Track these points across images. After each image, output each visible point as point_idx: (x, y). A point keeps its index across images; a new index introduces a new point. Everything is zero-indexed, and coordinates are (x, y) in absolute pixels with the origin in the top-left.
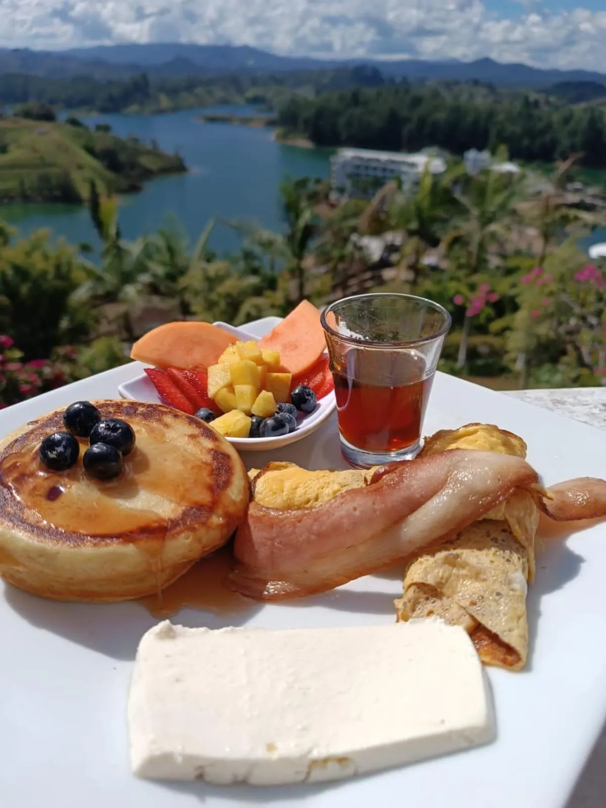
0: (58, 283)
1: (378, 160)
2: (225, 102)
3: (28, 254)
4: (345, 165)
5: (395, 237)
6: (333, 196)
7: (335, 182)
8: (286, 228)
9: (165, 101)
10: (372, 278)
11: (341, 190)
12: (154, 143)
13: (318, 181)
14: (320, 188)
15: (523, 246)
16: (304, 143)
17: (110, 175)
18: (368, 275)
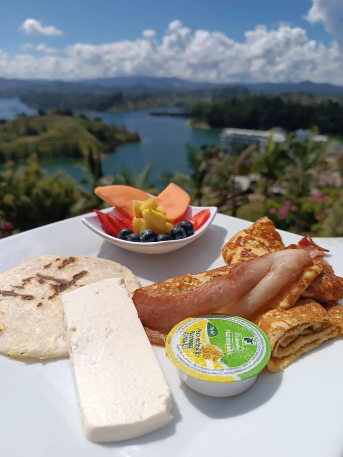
0: (66, 200)
1: (246, 136)
2: (163, 105)
3: (51, 184)
4: (228, 138)
5: (255, 177)
6: (221, 155)
7: (222, 146)
8: (192, 172)
9: (130, 105)
10: (242, 200)
11: (225, 151)
12: (124, 127)
13: (213, 146)
14: (214, 150)
15: (330, 182)
16: (204, 126)
17: (100, 143)
18: (239, 198)
